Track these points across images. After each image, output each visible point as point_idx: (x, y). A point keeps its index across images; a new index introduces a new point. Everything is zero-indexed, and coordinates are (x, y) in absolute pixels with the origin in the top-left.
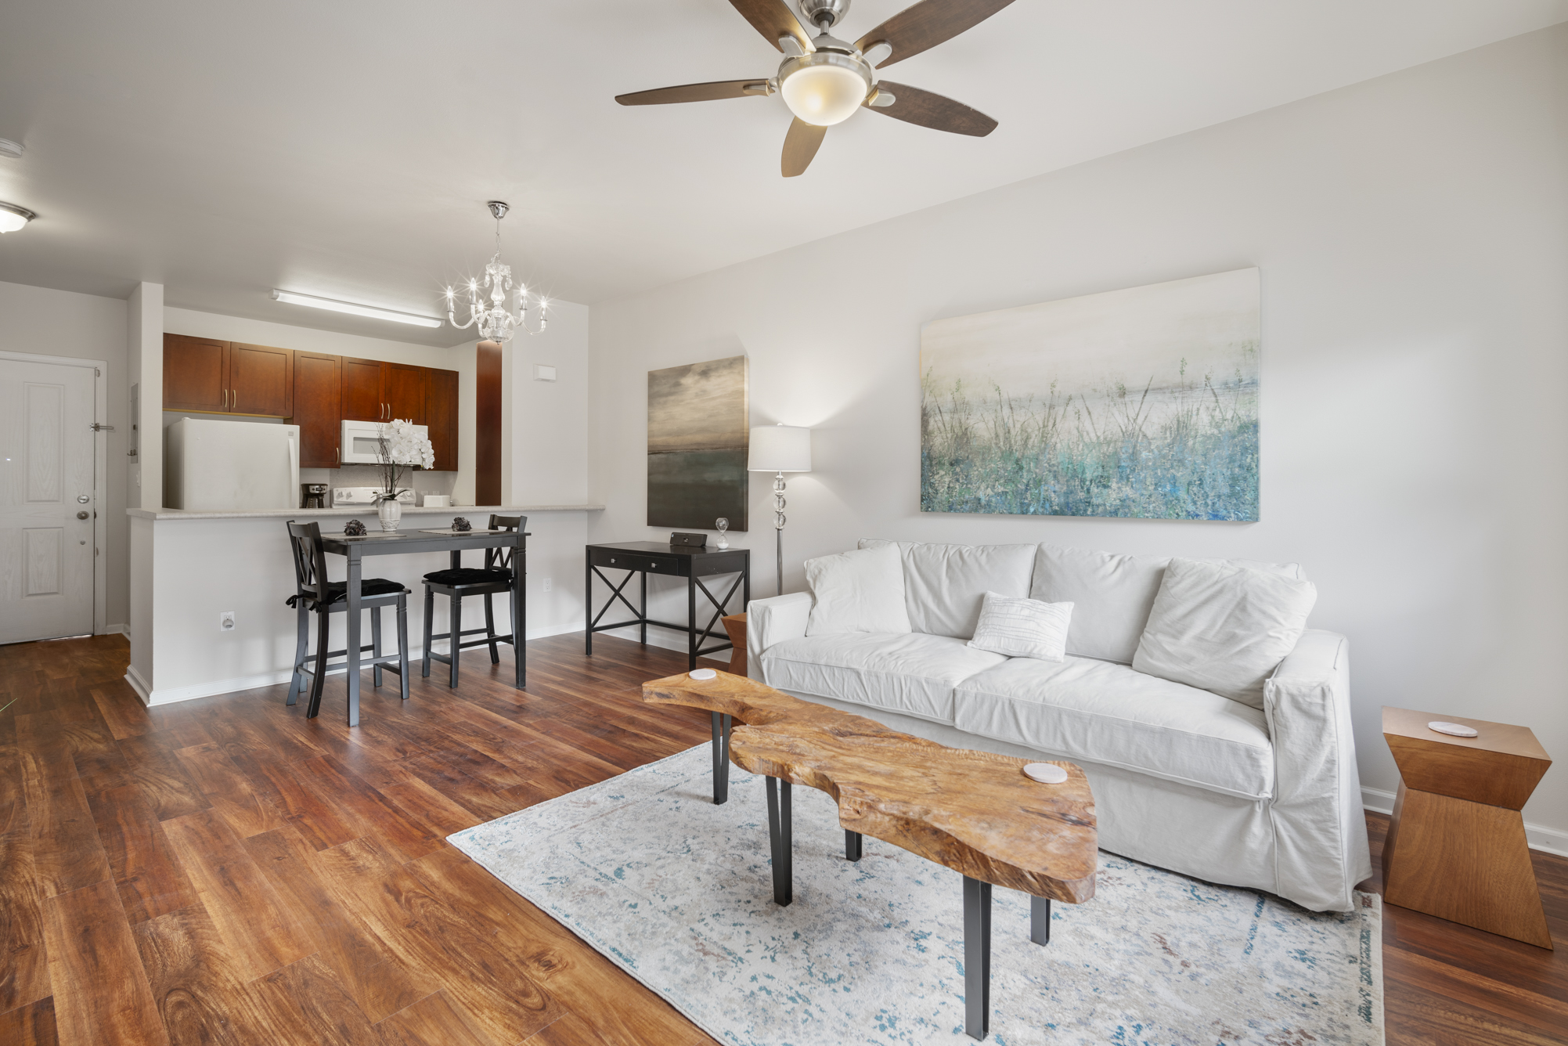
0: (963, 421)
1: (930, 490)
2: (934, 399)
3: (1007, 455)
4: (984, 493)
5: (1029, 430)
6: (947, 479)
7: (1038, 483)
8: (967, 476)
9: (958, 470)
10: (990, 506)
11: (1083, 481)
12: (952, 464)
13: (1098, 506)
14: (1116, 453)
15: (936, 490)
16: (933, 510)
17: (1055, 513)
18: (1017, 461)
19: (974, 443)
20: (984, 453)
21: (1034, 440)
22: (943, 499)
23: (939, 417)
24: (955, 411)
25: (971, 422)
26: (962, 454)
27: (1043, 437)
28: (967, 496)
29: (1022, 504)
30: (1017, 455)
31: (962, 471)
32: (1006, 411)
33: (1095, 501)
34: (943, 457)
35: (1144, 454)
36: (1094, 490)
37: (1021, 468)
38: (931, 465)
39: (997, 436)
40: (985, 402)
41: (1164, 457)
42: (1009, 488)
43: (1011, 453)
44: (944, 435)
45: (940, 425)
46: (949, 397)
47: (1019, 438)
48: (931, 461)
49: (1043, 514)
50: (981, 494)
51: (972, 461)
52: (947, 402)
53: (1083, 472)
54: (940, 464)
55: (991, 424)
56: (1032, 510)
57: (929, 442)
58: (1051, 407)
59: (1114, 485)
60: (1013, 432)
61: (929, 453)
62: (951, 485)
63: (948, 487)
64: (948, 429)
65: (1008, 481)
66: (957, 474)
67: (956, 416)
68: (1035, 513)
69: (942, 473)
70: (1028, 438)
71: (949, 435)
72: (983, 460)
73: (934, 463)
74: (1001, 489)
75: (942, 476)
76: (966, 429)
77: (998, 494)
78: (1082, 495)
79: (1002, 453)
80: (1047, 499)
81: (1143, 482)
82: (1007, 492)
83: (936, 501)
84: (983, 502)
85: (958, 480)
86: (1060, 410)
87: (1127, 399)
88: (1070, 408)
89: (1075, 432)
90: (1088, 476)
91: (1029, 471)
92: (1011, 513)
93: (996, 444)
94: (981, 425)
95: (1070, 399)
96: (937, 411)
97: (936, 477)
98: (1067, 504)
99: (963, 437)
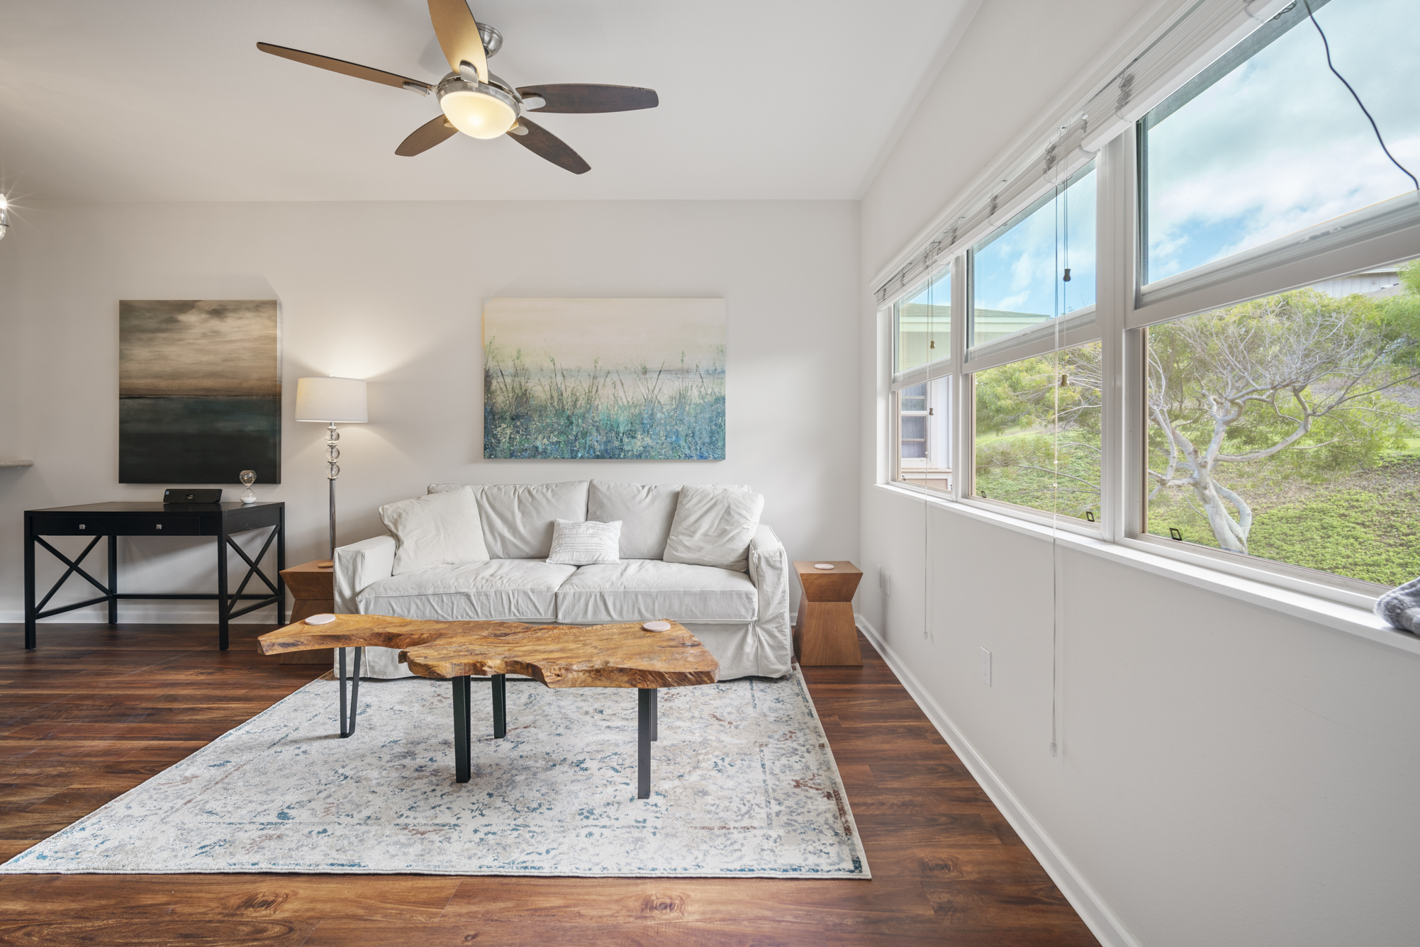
0: (523, 384)
1: (493, 440)
2: (496, 364)
3: (560, 412)
4: (540, 443)
5: (578, 394)
6: (508, 431)
7: (585, 434)
8: (526, 429)
9: (518, 423)
10: (546, 453)
11: (618, 433)
12: (512, 419)
13: (628, 451)
14: (640, 414)
15: (499, 440)
16: (496, 457)
17: (598, 457)
18: (568, 418)
19: (533, 402)
20: (541, 411)
21: (582, 402)
22: (505, 447)
23: (501, 379)
24: (516, 375)
25: (530, 385)
26: (522, 410)
27: (588, 399)
28: (526, 445)
29: (572, 450)
30: (569, 413)
31: (522, 424)
32: (559, 378)
33: (626, 448)
34: (505, 412)
35: (659, 415)
36: (626, 440)
37: (571, 423)
38: (494, 419)
39: (552, 397)
40: (542, 370)
41: (671, 417)
42: (562, 438)
43: (564, 411)
44: (505, 394)
45: (502, 386)
46: (511, 364)
47: (569, 400)
48: (494, 416)
49: (588, 458)
50: (538, 443)
51: (531, 416)
52: (508, 366)
53: (618, 427)
54: (503, 419)
55: (547, 388)
56: (580, 455)
57: (491, 400)
58: (595, 378)
59: (639, 437)
60: (565, 395)
61: (492, 409)
62: (512, 436)
63: (510, 438)
64: (510, 390)
65: (561, 433)
66: (517, 427)
67: (516, 379)
68: (582, 457)
69: (504, 426)
70: (577, 400)
71: (511, 395)
72: (540, 416)
73: (496, 417)
74: (555, 439)
75: (504, 429)
76: (526, 390)
77: (553, 443)
78: (617, 444)
79: (556, 411)
80: (591, 447)
81: (658, 434)
82: (560, 442)
83: (499, 449)
84: (540, 450)
85: (518, 432)
86: (601, 381)
87: (648, 376)
88: (608, 379)
89: (612, 397)
90: (621, 429)
91: (578, 425)
92: (563, 458)
93: (551, 404)
94: (539, 388)
95: (609, 373)
96: (500, 374)
97: (499, 429)
98: (606, 450)
99: (523, 397)
